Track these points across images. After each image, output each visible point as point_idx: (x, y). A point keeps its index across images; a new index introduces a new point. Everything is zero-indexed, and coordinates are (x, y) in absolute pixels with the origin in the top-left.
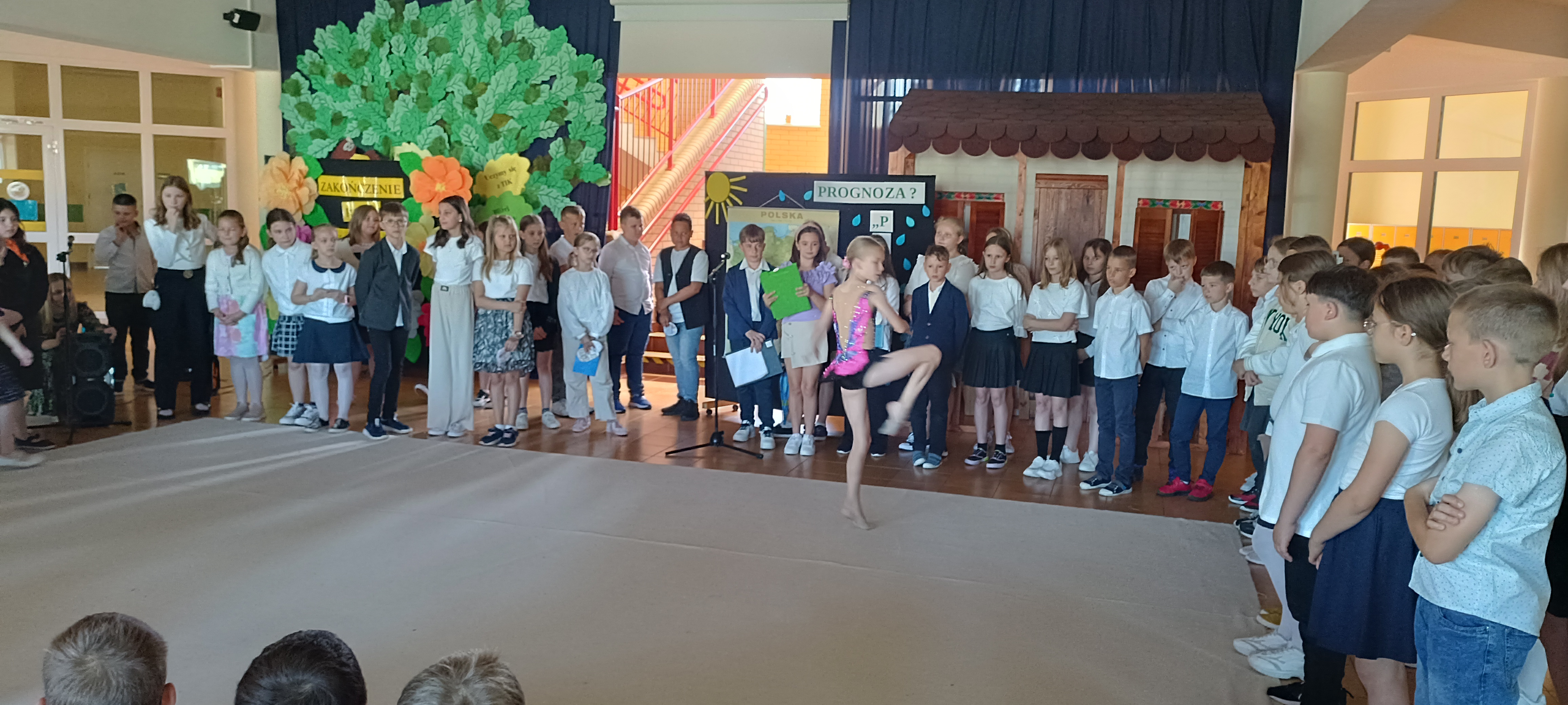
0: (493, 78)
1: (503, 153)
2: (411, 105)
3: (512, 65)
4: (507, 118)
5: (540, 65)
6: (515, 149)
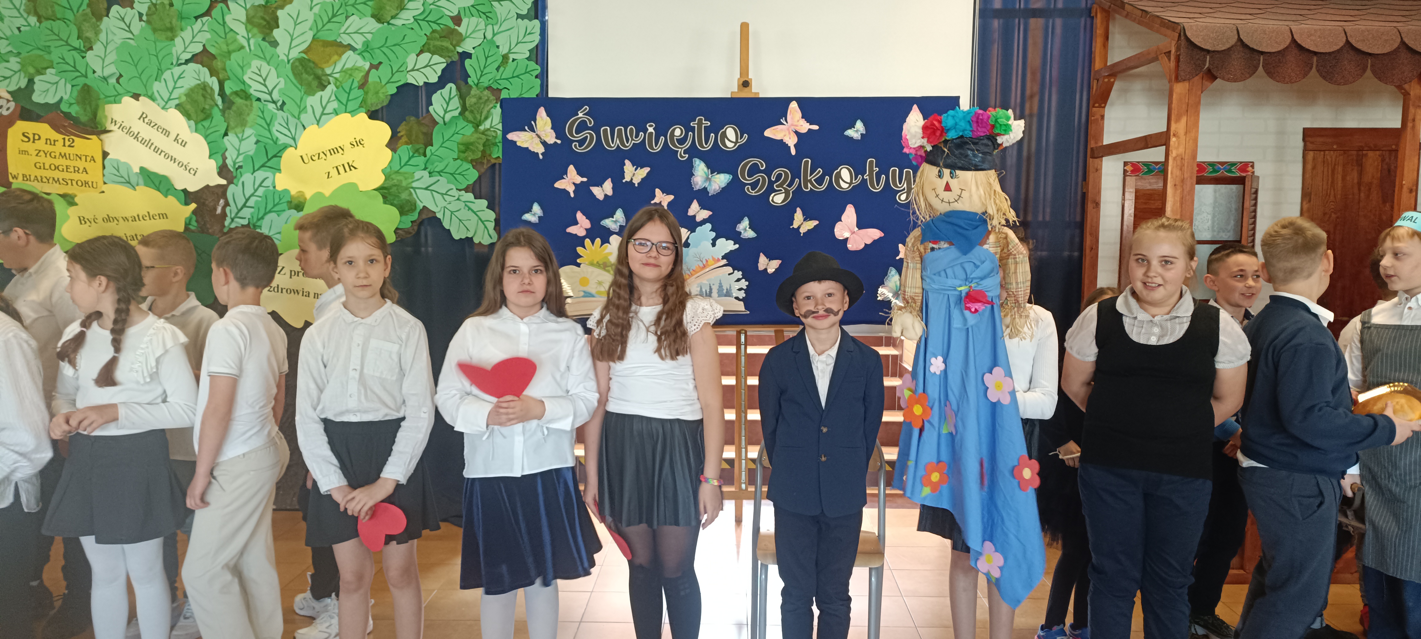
1: (336, 113)
4: (339, 48)
6: (361, 106)
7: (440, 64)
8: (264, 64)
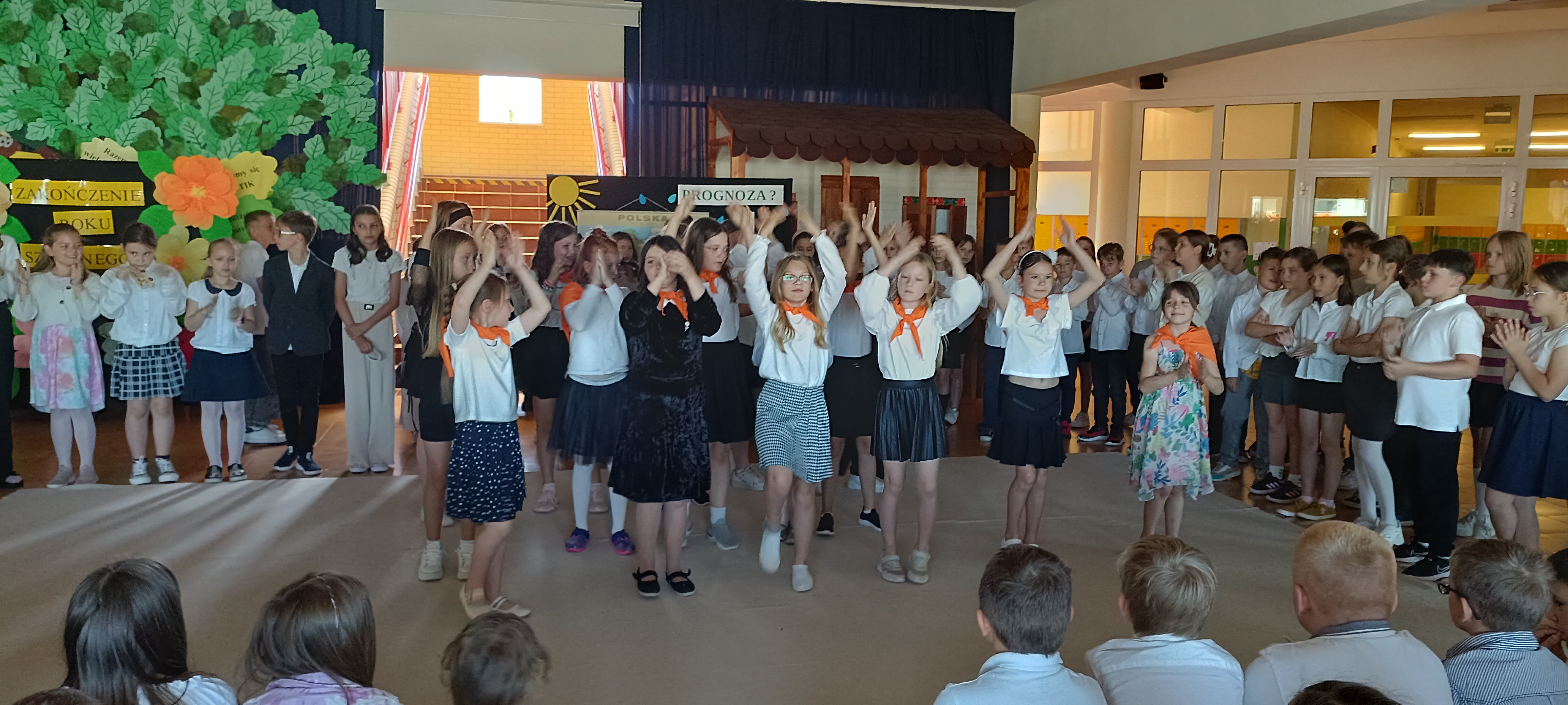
0: (220, 64)
1: (240, 151)
2: (101, 93)
3: (246, 50)
4: (242, 111)
5: (283, 52)
6: (257, 147)
7: (309, 122)
8: (192, 120)
